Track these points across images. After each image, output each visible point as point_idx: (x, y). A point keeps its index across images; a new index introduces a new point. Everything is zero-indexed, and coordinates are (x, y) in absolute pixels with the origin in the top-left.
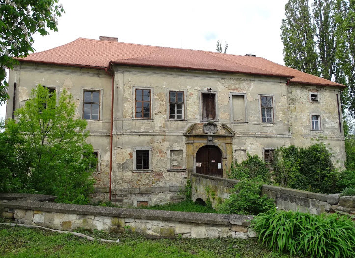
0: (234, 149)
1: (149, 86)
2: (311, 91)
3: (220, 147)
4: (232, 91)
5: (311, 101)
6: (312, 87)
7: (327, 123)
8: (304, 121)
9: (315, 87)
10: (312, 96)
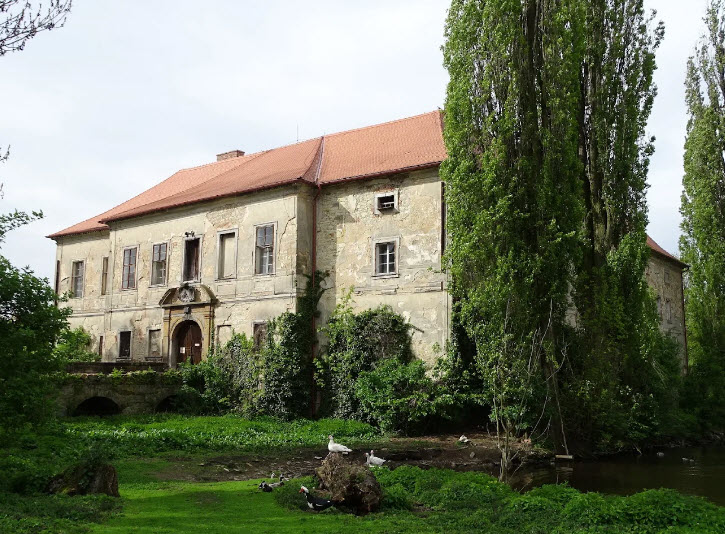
0: (216, 324)
1: (135, 243)
2: (378, 190)
3: (199, 323)
4: (220, 229)
5: (378, 212)
6: (380, 181)
7: (412, 254)
8: (359, 258)
9: (388, 180)
10: (382, 200)
